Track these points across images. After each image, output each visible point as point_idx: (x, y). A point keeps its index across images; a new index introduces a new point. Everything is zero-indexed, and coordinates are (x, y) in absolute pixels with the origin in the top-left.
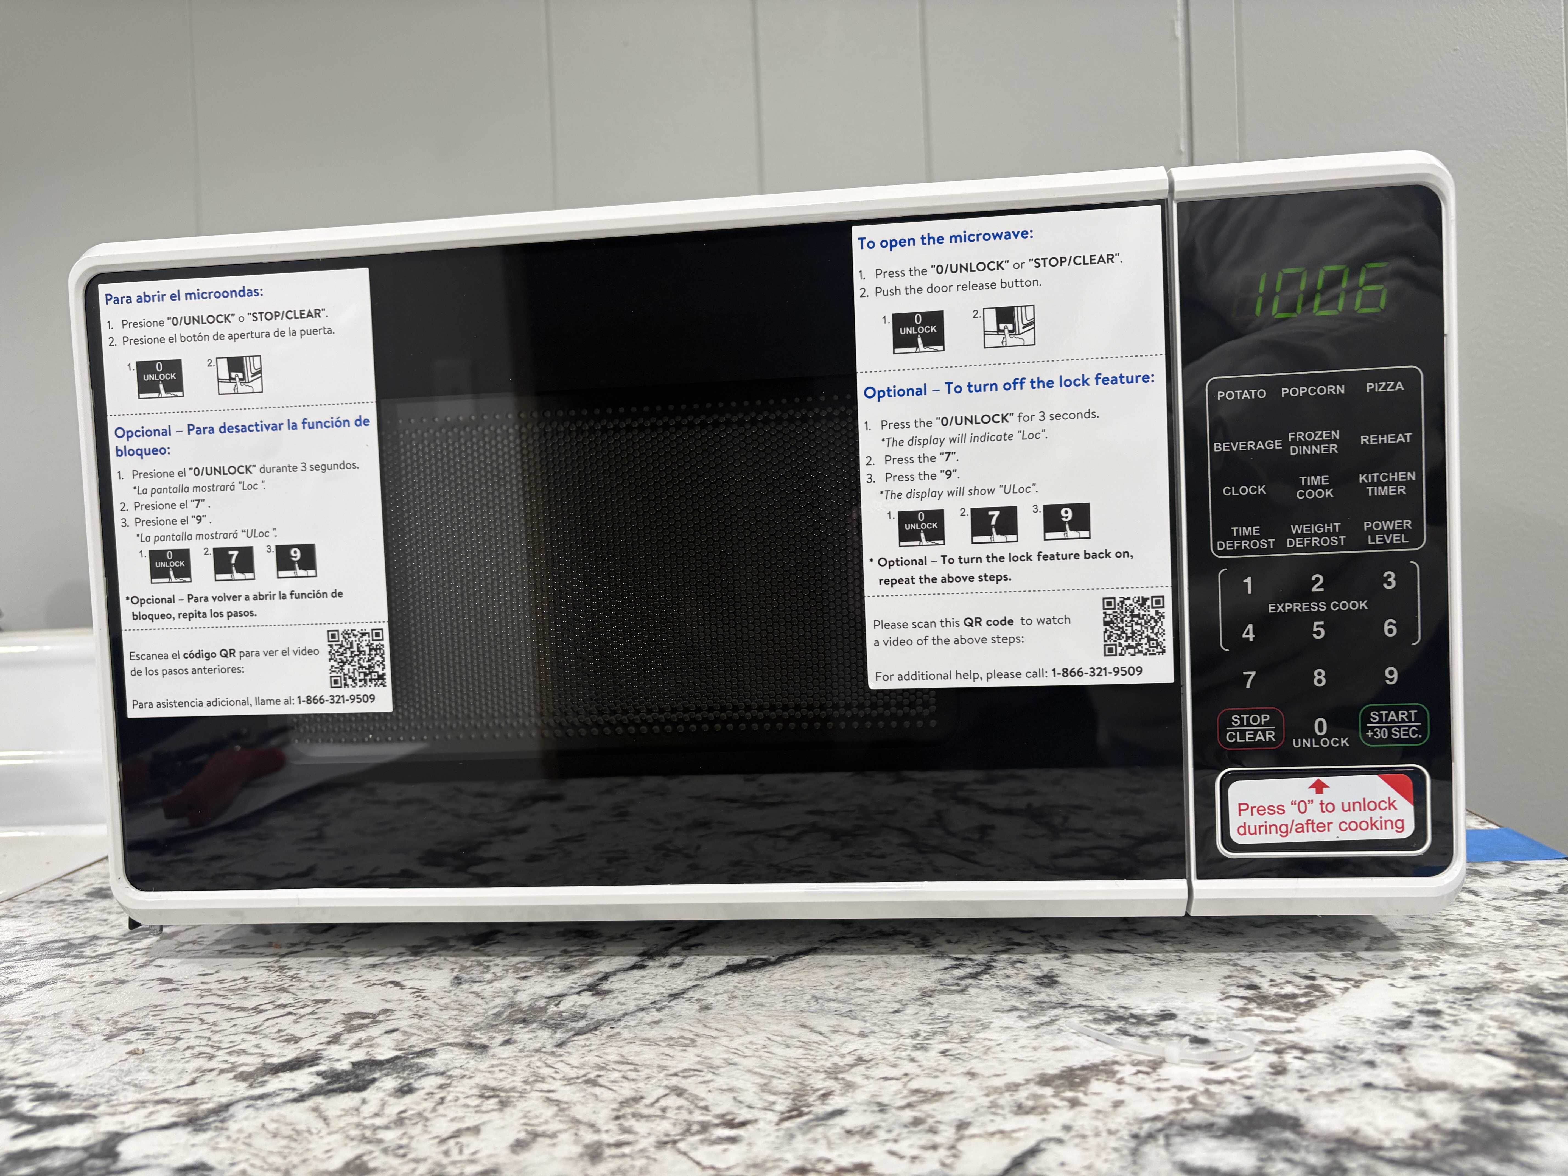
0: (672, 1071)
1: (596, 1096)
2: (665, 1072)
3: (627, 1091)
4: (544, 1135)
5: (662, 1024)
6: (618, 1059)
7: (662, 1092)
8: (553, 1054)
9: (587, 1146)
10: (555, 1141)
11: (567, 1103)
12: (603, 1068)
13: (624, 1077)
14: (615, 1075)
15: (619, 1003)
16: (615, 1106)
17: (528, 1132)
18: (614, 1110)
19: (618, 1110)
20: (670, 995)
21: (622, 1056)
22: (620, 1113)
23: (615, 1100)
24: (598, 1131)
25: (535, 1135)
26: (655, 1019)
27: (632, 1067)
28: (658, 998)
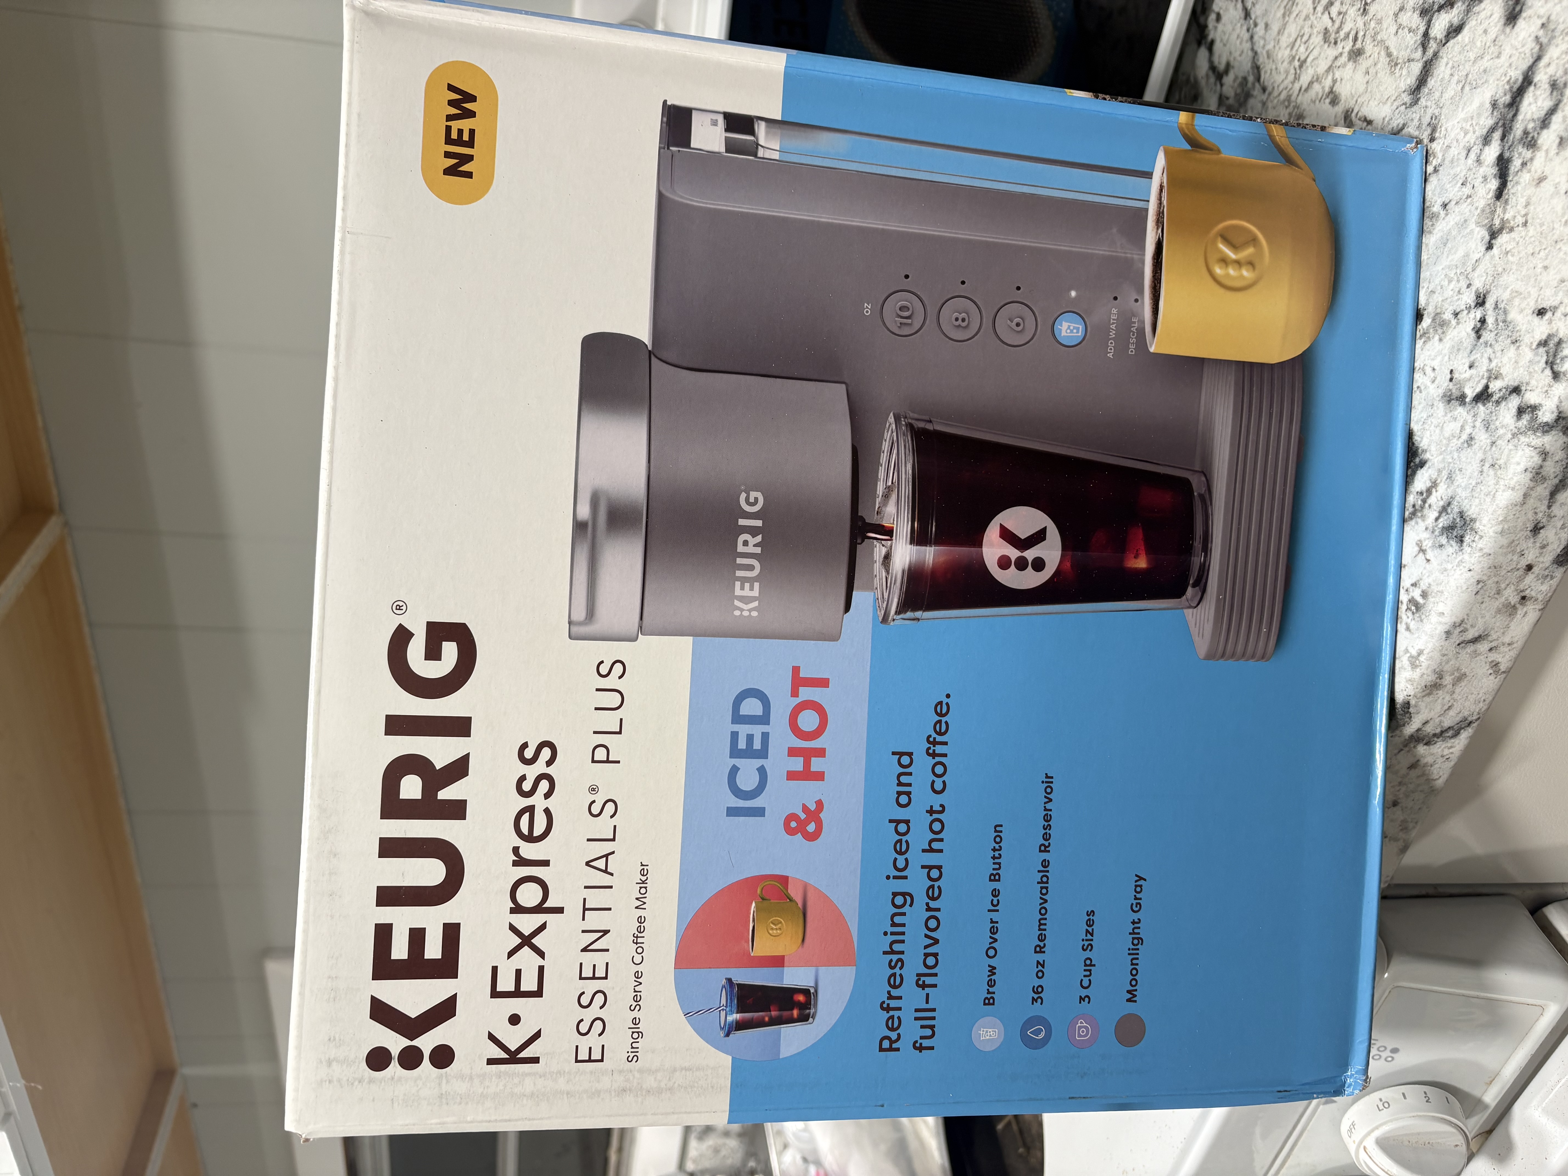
0: (1311, 10)
1: (1314, 59)
2: (1311, 16)
3: (1317, 39)
4: (1332, 88)
5: (1269, 22)
6: (1289, 49)
7: (1326, 15)
8: (1270, 94)
9: (1349, 60)
10: (1339, 80)
11: (1313, 77)
12: (1294, 58)
13: (1305, 43)
14: (1302, 49)
15: (1240, 55)
16: (1326, 45)
17: (1327, 97)
18: (1329, 46)
19: (1330, 43)
20: (1246, 18)
21: (1288, 46)
22: (1333, 41)
23: (1321, 47)
24: (1341, 54)
25: (1331, 91)
26: (1263, 26)
27: (1299, 39)
28: (1245, 28)
